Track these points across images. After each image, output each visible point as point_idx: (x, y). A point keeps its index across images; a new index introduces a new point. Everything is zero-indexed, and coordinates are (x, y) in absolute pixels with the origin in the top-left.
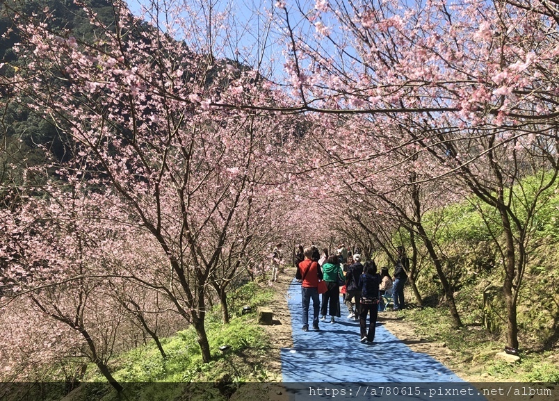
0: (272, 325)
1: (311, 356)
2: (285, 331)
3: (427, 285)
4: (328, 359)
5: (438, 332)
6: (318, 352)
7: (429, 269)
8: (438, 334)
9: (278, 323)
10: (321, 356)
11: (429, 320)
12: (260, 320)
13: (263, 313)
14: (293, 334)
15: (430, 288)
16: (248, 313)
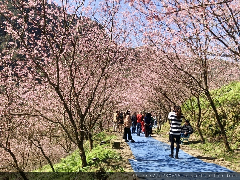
0: (119, 149)
1: (147, 163)
2: (128, 152)
3: (205, 131)
4: (158, 165)
5: (216, 154)
6: (150, 162)
9: (123, 148)
10: (153, 163)
11: (209, 149)
12: (113, 146)
13: (115, 142)
14: (133, 153)
16: (104, 144)
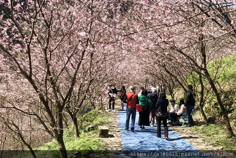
0: (108, 137)
2: (117, 141)
3: (210, 110)
5: (218, 140)
7: (212, 99)
8: (218, 141)
9: (112, 136)
11: (212, 132)
12: (100, 134)
13: (102, 130)
14: (122, 143)
15: (213, 111)
16: (92, 130)
